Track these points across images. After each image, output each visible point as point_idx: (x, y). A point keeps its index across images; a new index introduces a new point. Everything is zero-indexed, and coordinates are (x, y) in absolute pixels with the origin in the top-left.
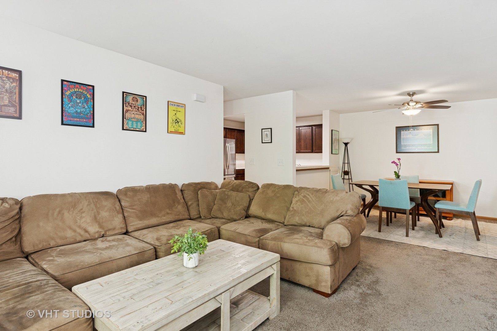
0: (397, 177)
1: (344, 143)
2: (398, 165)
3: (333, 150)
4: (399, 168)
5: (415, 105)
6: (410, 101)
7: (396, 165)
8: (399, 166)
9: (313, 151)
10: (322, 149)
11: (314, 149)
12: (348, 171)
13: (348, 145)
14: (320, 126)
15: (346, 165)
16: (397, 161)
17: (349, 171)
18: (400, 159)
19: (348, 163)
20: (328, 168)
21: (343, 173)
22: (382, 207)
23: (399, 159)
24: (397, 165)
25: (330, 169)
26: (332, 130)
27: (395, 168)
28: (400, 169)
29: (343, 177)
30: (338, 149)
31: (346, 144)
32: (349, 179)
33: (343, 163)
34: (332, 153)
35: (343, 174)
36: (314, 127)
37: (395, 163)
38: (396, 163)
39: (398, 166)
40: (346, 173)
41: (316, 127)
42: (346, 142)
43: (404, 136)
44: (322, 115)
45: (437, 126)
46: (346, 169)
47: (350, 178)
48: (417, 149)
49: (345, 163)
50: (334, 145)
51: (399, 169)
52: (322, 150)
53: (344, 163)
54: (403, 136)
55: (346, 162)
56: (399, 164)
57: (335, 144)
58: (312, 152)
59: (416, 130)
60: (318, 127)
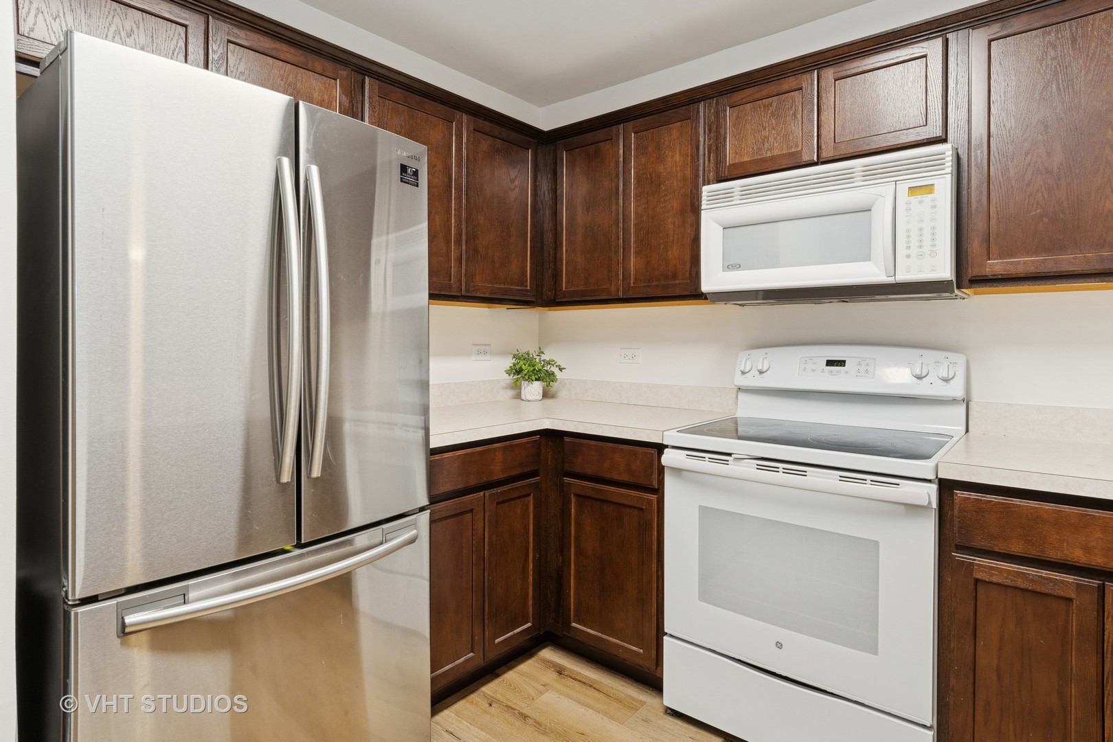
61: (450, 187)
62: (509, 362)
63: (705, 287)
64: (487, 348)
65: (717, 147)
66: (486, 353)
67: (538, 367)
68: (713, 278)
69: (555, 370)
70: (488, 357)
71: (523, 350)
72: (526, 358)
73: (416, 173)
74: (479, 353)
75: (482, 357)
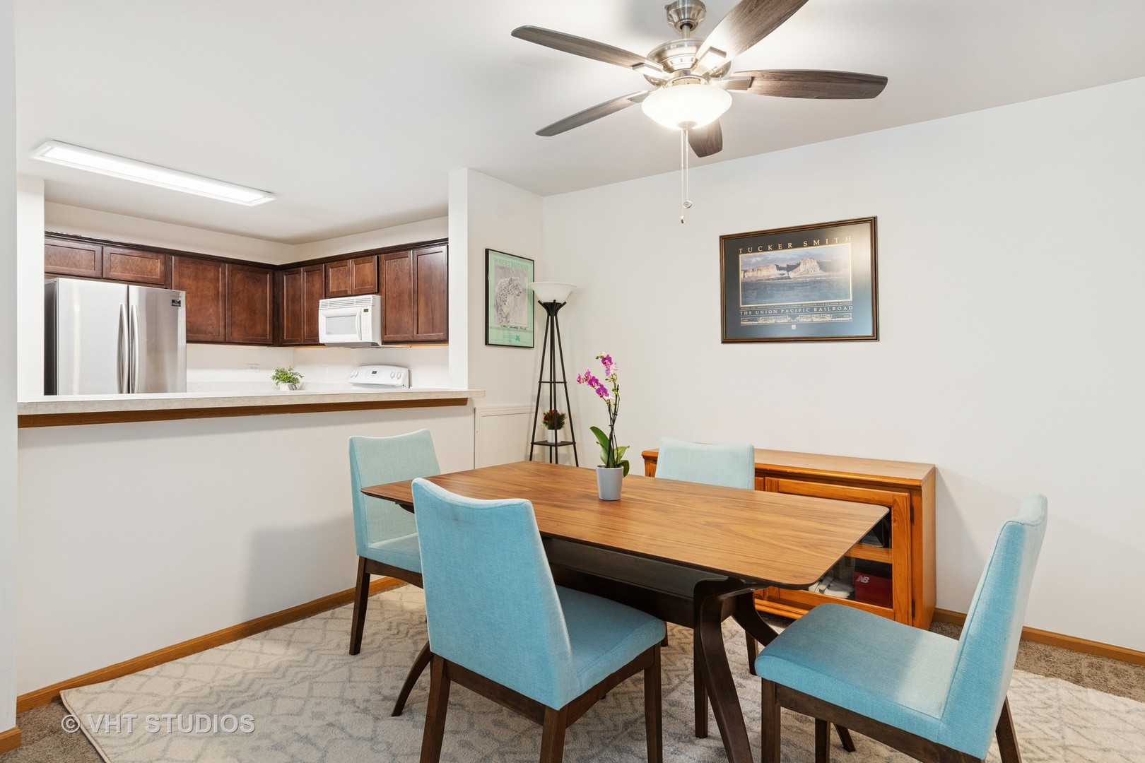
1: (545, 305)
2: (606, 391)
3: (490, 331)
7: (598, 392)
10: (447, 327)
13: (562, 313)
22: (444, 660)
24: (602, 391)
26: (487, 251)
30: (529, 326)
31: (552, 308)
33: (541, 382)
34: (487, 343)
37: (591, 383)
38: (597, 382)
39: (607, 399)
42: (550, 300)
44: (444, 212)
45: (868, 225)
48: (794, 327)
50: (500, 310)
52: (448, 329)
54: (745, 271)
55: (546, 377)
59: (790, 245)
61: (219, 295)
62: (274, 373)
63: (321, 341)
64: (257, 366)
65: (326, 285)
66: (256, 368)
67: (289, 375)
68: (323, 338)
69: (298, 377)
70: (258, 370)
71: (281, 368)
72: (283, 372)
73: (179, 302)
74: (252, 368)
75: (252, 370)
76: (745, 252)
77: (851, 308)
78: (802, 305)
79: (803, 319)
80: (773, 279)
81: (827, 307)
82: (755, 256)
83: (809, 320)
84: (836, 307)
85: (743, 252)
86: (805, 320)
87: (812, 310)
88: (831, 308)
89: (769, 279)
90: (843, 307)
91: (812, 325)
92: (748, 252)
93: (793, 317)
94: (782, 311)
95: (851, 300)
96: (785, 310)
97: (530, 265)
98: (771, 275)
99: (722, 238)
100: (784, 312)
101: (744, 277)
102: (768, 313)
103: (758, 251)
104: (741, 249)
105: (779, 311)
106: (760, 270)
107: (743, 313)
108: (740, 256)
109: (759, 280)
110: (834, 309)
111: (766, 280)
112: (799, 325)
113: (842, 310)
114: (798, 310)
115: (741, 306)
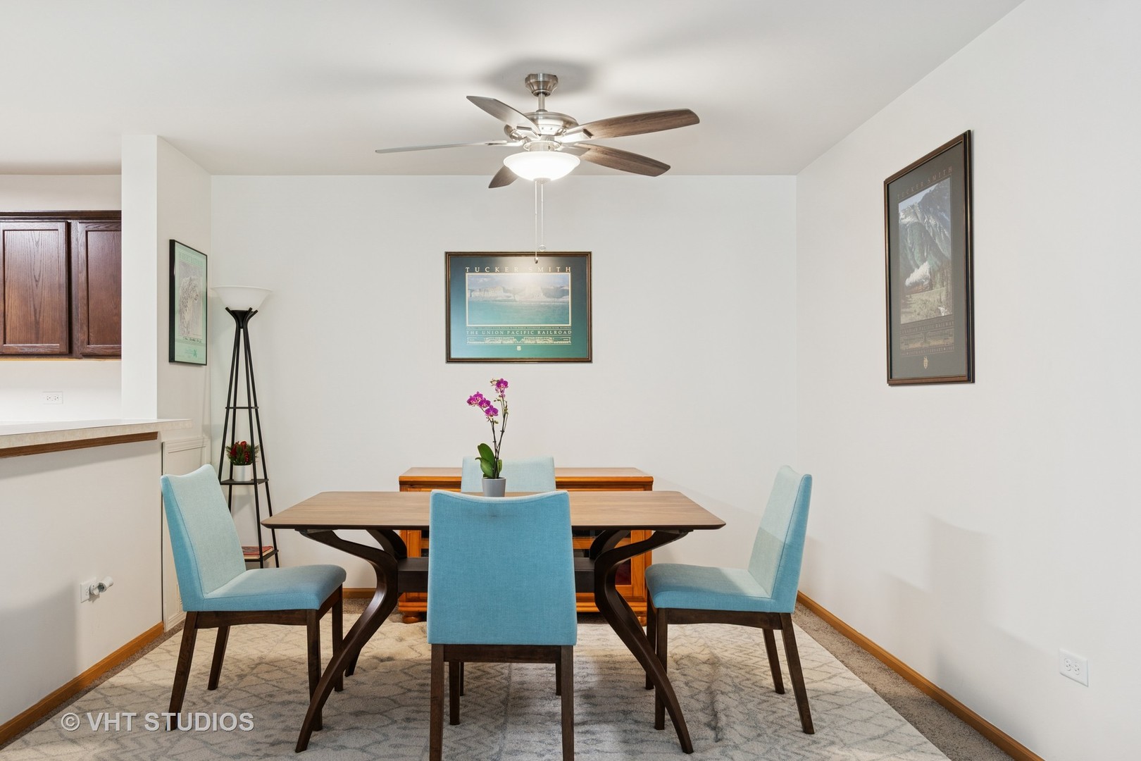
0: (489, 470)
1: (234, 314)
2: (495, 411)
3: (177, 344)
4: (498, 428)
5: (558, 134)
6: (540, 110)
7: (487, 412)
8: (499, 418)
9: (75, 348)
10: (117, 340)
11: (79, 335)
12: (249, 443)
13: (252, 324)
14: (110, 220)
15: (242, 416)
16: (491, 394)
17: (257, 443)
18: (506, 384)
19: (253, 408)
20: (152, 436)
21: (226, 453)
22: (445, 646)
23: (501, 384)
24: (491, 411)
25: (163, 438)
26: (172, 243)
27: (479, 429)
28: (503, 431)
29: (225, 477)
30: (203, 338)
31: (242, 317)
32: (255, 482)
33: (228, 408)
34: (172, 359)
35: (227, 460)
36: (78, 228)
37: (481, 404)
38: (488, 403)
39: (495, 418)
40: (242, 454)
41: (91, 227)
42: (242, 306)
43: (476, 294)
44: (116, 170)
45: (585, 259)
46: (243, 436)
47: (260, 476)
48: (519, 348)
49: (235, 408)
50: (182, 318)
51: (498, 434)
52: (119, 342)
53: (232, 408)
54: (472, 291)
55: (242, 400)
56: (497, 405)
57: (187, 316)
58: (69, 352)
59: (516, 269)
60: (102, 227)
76: (472, 271)
77: (570, 332)
78: (526, 327)
79: (528, 341)
80: (499, 301)
81: (549, 331)
82: (482, 277)
83: (533, 342)
84: (558, 331)
85: (470, 272)
86: (530, 342)
87: (536, 333)
88: (553, 332)
89: (496, 301)
90: (563, 331)
91: (502, 347)
92: (475, 272)
93: (519, 339)
94: (508, 332)
95: (570, 325)
96: (511, 331)
97: (202, 259)
98: (497, 297)
99: (446, 253)
100: (510, 334)
101: (471, 296)
102: (494, 334)
103: (485, 272)
104: (468, 268)
105: (505, 332)
106: (487, 291)
107: (470, 333)
108: (467, 274)
109: (486, 301)
110: (555, 332)
111: (493, 301)
112: (524, 347)
113: (562, 334)
114: (523, 332)
115: (468, 325)
